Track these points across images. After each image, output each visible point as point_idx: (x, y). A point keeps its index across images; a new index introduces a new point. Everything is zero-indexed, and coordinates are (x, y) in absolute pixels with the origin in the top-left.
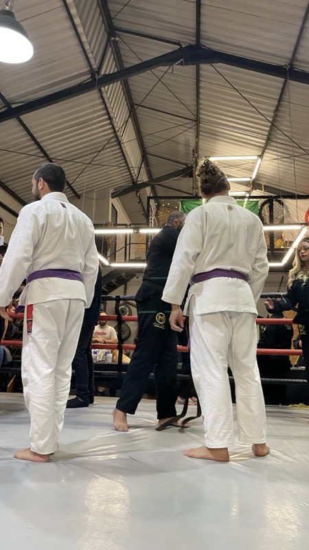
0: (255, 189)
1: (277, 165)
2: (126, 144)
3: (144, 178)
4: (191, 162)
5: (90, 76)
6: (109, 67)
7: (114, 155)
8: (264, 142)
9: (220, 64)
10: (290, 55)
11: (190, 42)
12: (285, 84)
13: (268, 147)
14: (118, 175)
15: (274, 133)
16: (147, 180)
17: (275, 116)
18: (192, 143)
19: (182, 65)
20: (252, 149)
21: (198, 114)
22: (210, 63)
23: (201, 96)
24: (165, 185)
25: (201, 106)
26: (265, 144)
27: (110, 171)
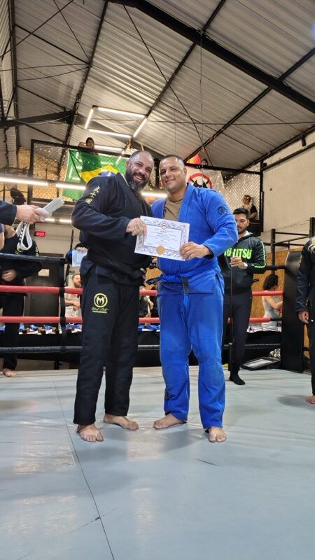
0: (134, 148)
4: (70, 107)
8: (154, 102)
10: (205, 21)
12: (192, 48)
13: (156, 108)
15: (166, 95)
16: (14, 118)
17: (172, 79)
18: (76, 87)
20: (140, 106)
21: (93, 56)
22: (123, 5)
23: (100, 38)
24: (34, 126)
25: (97, 49)
26: (154, 104)
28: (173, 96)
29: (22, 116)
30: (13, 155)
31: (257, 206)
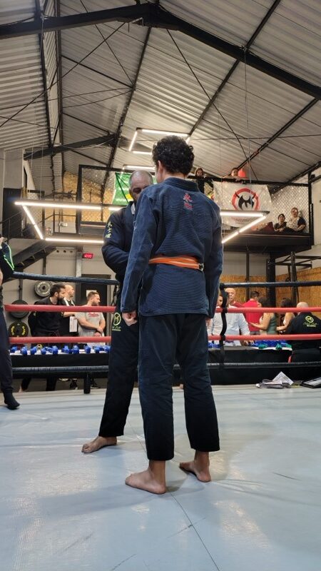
2: (51, 102)
4: (113, 130)
8: (196, 120)
9: (178, 33)
10: (248, 37)
12: (235, 65)
13: (199, 126)
14: (35, 135)
15: (208, 112)
17: (215, 96)
18: (120, 110)
20: (183, 125)
21: (136, 80)
22: (167, 28)
23: (143, 62)
25: (140, 72)
26: (197, 123)
27: (28, 129)
28: (217, 113)
29: (68, 142)
30: (58, 180)
31: (306, 218)
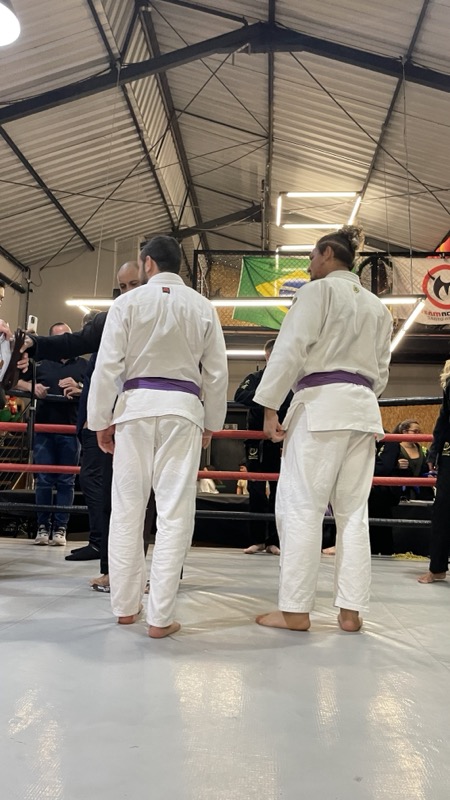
1: (384, 206)
2: (162, 170)
3: (189, 221)
4: (259, 198)
5: (107, 65)
6: (138, 53)
7: (144, 186)
8: (367, 171)
9: (304, 53)
10: (407, 43)
11: (261, 18)
12: (399, 86)
13: (372, 179)
14: (150, 217)
15: (380, 159)
16: (194, 225)
17: (384, 134)
18: (262, 171)
19: (247, 52)
20: (349, 181)
21: (271, 126)
22: (290, 51)
23: (275, 101)
24: (221, 232)
25: (275, 116)
26: (368, 175)
27: (138, 210)
